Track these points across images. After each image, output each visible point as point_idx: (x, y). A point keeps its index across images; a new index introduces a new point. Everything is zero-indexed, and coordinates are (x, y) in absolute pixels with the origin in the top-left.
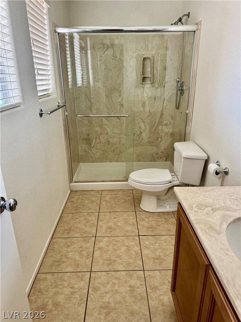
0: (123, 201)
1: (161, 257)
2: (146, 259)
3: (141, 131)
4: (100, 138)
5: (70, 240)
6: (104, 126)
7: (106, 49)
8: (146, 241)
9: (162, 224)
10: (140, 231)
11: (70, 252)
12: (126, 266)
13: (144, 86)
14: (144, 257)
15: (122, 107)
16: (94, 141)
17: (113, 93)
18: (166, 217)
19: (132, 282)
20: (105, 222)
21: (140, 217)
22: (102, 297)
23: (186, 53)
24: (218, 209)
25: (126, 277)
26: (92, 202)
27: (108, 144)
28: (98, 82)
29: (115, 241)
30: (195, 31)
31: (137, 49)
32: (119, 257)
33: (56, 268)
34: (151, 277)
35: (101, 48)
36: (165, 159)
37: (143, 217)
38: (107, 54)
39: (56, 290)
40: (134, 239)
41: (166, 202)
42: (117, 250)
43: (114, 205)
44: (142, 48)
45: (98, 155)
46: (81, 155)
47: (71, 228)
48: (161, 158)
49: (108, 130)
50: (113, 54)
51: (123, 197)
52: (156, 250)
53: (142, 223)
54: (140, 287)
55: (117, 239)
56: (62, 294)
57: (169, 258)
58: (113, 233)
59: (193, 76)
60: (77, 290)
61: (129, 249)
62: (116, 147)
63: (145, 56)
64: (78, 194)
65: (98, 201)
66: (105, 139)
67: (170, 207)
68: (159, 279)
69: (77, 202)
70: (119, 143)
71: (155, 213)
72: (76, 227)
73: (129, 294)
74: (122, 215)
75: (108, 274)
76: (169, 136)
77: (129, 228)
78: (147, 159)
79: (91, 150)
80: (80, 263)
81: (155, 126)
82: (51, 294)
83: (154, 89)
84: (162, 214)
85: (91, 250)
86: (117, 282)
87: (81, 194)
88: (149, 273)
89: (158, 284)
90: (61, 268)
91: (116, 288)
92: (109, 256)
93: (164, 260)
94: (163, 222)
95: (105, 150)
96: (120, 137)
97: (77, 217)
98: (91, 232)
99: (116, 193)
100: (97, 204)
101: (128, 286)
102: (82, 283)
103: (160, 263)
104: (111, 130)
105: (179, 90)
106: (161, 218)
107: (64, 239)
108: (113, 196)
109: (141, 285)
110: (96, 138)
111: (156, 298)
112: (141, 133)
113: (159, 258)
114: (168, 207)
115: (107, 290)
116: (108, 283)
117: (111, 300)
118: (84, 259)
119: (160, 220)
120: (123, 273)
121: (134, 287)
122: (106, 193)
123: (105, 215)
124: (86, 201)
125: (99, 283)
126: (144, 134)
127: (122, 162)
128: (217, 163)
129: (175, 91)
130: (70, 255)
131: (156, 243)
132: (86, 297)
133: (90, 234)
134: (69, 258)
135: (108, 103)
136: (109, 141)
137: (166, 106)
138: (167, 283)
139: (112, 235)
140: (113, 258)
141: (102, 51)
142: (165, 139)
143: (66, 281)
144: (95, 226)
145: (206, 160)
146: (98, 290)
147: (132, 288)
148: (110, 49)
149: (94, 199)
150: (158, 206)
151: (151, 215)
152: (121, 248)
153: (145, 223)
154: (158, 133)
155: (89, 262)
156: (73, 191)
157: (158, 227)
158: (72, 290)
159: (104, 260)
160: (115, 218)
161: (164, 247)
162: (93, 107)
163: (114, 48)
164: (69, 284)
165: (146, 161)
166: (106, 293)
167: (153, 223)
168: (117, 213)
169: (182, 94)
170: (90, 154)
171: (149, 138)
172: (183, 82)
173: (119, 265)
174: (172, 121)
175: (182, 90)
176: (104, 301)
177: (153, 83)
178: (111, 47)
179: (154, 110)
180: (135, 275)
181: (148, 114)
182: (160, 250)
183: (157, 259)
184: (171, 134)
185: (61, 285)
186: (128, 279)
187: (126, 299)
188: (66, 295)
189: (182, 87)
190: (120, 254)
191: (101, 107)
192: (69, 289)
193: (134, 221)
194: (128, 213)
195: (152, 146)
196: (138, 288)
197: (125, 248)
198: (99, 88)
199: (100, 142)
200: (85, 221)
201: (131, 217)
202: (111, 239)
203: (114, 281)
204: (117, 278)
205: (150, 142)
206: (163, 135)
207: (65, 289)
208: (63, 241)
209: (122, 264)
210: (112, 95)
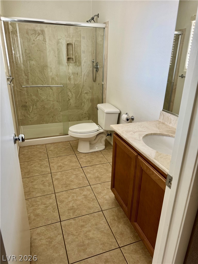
0: (64, 149)
1: (99, 177)
2: (90, 179)
3: (69, 98)
4: (37, 104)
5: (32, 178)
6: (39, 95)
7: (37, 35)
8: (87, 170)
9: (95, 158)
10: (82, 165)
11: (35, 185)
12: (78, 185)
13: (69, 65)
14: (89, 179)
15: (53, 80)
16: (32, 107)
17: (46, 70)
18: (97, 154)
19: (85, 193)
20: (55, 163)
21: (79, 157)
22: (68, 205)
23: (98, 42)
24: (136, 132)
25: (80, 191)
26: (40, 152)
27: (44, 109)
28: (32, 60)
29: (66, 173)
30: (104, 28)
31: (62, 37)
32: (72, 181)
33: (28, 196)
34: (96, 188)
35: (34, 34)
36: (88, 118)
37: (82, 156)
38: (39, 39)
39: (33, 208)
40: (79, 170)
41: (95, 145)
42: (69, 178)
43: (58, 152)
44: (66, 36)
45: (36, 118)
46: (21, 120)
47: (29, 171)
48: (85, 118)
49: (43, 98)
50: (43, 39)
51: (63, 146)
52: (95, 173)
53: (81, 160)
54: (91, 194)
55: (67, 172)
56: (39, 209)
57: (104, 176)
58: (63, 169)
59: (105, 58)
60: (49, 205)
61: (77, 176)
62: (50, 111)
63: (68, 43)
64: (26, 149)
65: (44, 151)
66: (41, 105)
67: (98, 148)
68: (101, 188)
69: (28, 154)
70: (53, 108)
71: (89, 153)
72: (33, 170)
73: (85, 199)
74: (67, 158)
75: (67, 192)
76: (90, 101)
77: (74, 164)
78: (75, 119)
79: (30, 115)
80: (45, 190)
81: (79, 94)
82: (31, 211)
83: (76, 67)
84: (93, 153)
85: (50, 181)
86: (75, 195)
87: (29, 148)
88: (94, 186)
89: (101, 191)
90: (32, 195)
91: (75, 198)
92: (65, 182)
93: (101, 178)
94: (96, 157)
95: (41, 114)
96: (53, 104)
97: (31, 163)
98: (47, 171)
99: (57, 144)
100: (45, 153)
101: (82, 195)
102: (51, 201)
103: (99, 180)
104: (46, 98)
105: (95, 68)
106: (93, 155)
107: (27, 179)
108: (55, 146)
109: (91, 193)
110: (33, 105)
111: (101, 197)
112: (69, 100)
113: (98, 177)
114: (97, 148)
115: (69, 201)
116: (69, 197)
117: (74, 205)
118: (47, 187)
119: (93, 156)
120: (78, 189)
121: (86, 195)
122: (50, 145)
123: (53, 159)
124: (35, 152)
125: (63, 198)
126: (71, 101)
127: (56, 123)
128: (126, 114)
129: (91, 69)
130: (36, 187)
131: (94, 170)
132: (57, 207)
133: (46, 172)
134: (36, 189)
135: (42, 77)
136: (44, 107)
137: (86, 79)
138: (106, 189)
139: (63, 170)
140: (68, 183)
141: (35, 37)
142: (87, 103)
143: (39, 202)
144: (49, 167)
145: (119, 113)
146: (63, 202)
147: (85, 196)
148: (41, 35)
149: (41, 150)
150: (91, 148)
151: (87, 154)
152: (72, 176)
153: (83, 160)
154: (81, 100)
155: (51, 188)
156: (21, 147)
157: (93, 161)
158: (45, 205)
159: (62, 185)
160: (61, 160)
161: (100, 171)
162: (29, 80)
163: (44, 35)
164: (42, 203)
165: (74, 121)
166: (69, 202)
167: (89, 159)
168: (63, 157)
169: (97, 71)
170: (29, 118)
171: (75, 103)
172: (98, 62)
173: (73, 186)
174: (91, 91)
175: (97, 68)
176: (69, 206)
177: (75, 62)
178: (41, 33)
179: (78, 82)
180: (85, 189)
181: (74, 85)
182: (97, 173)
183: (97, 178)
184: (91, 100)
185: (36, 204)
186: (82, 192)
187: (84, 202)
188: (42, 209)
189: (97, 66)
190: (72, 180)
191: (36, 80)
192: (43, 205)
193: (76, 160)
194: (70, 155)
195: (78, 109)
196: (89, 195)
197: (75, 175)
198: (33, 65)
199: (37, 108)
200: (39, 165)
201: (73, 158)
202: (63, 172)
203: (73, 195)
204: (74, 193)
205: (76, 106)
206: (85, 101)
207: (40, 206)
208: (26, 180)
209: (75, 185)
210: (45, 70)
